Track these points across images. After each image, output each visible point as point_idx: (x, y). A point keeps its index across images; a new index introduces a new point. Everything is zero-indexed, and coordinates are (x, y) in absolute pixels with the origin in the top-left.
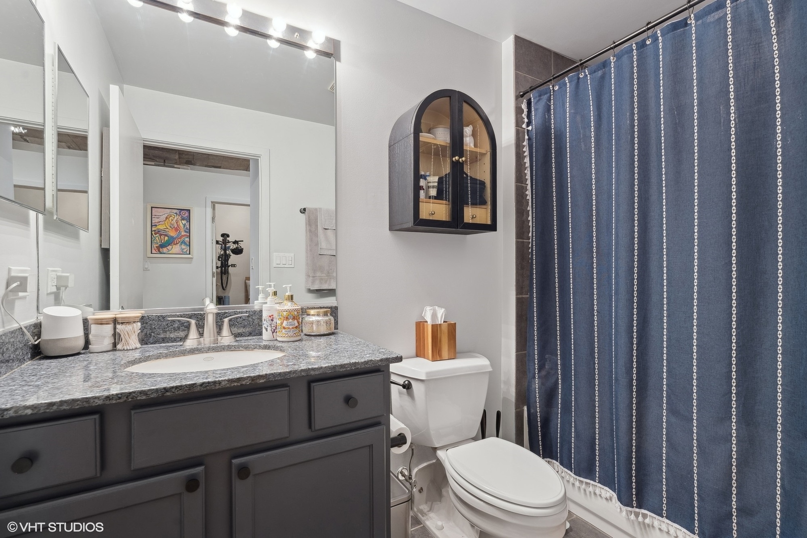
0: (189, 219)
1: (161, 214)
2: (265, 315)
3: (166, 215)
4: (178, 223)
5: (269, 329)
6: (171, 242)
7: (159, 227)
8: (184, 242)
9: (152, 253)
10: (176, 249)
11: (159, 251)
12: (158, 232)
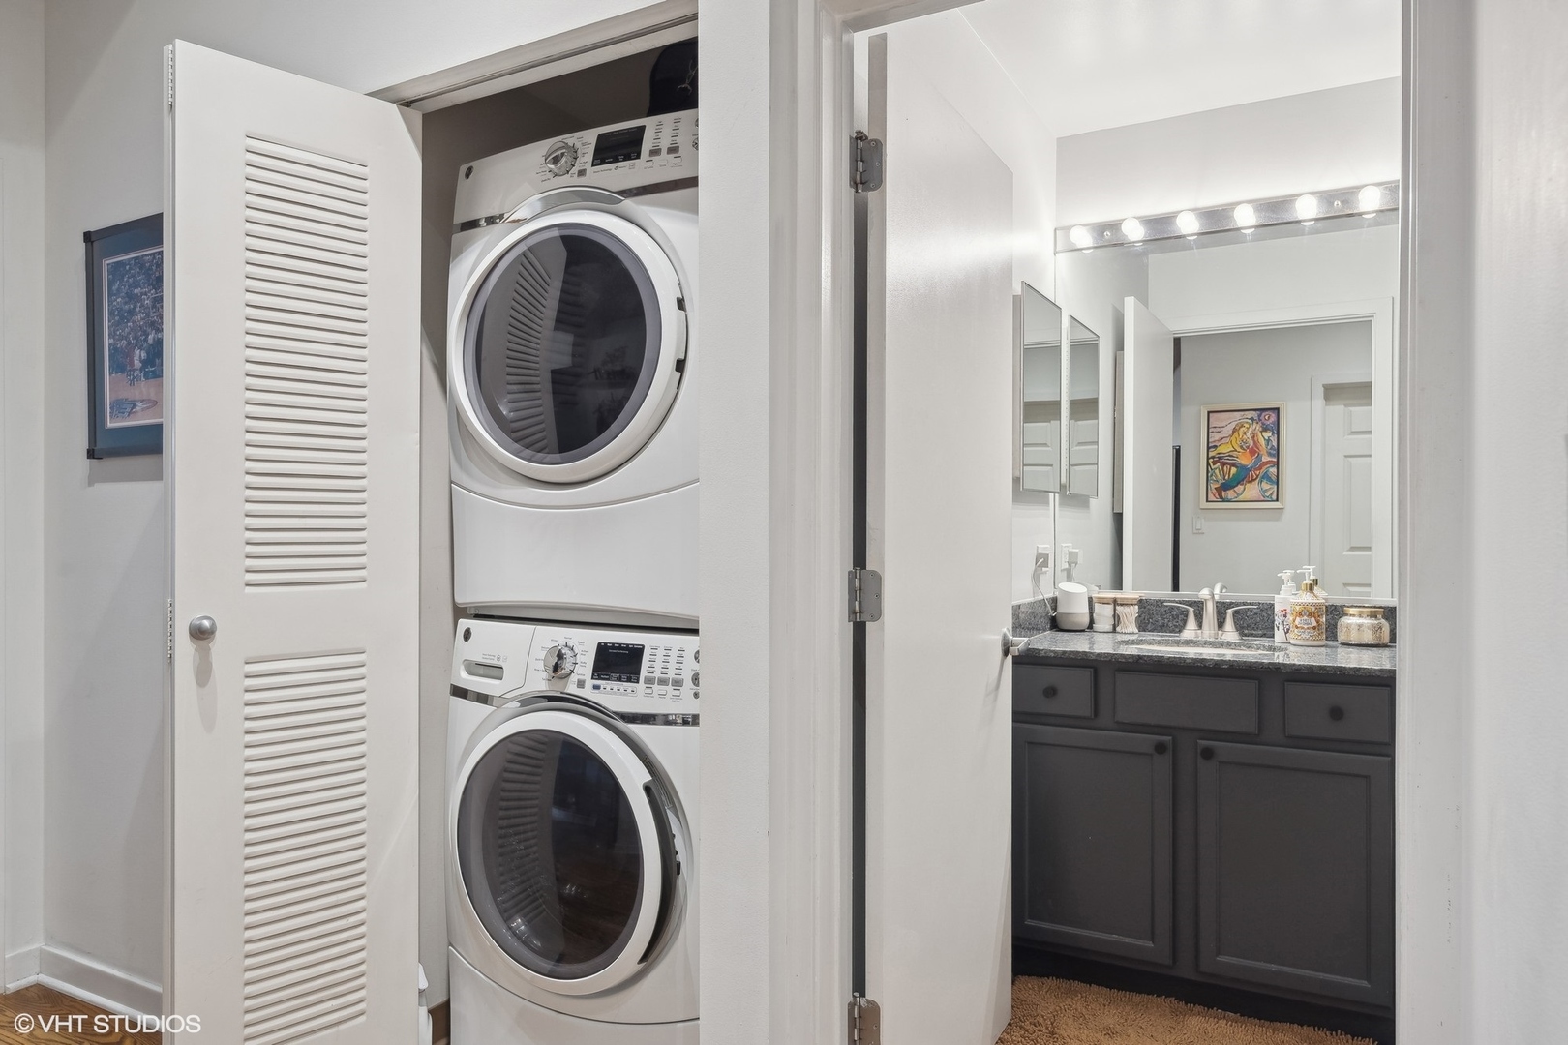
0: (1276, 430)
1: (1224, 424)
2: (1277, 608)
3: (1233, 425)
4: (1256, 439)
5: (1281, 627)
6: (1243, 476)
7: (1219, 449)
8: (1266, 477)
9: (1207, 501)
10: (1251, 490)
11: (1221, 497)
12: (1219, 459)
